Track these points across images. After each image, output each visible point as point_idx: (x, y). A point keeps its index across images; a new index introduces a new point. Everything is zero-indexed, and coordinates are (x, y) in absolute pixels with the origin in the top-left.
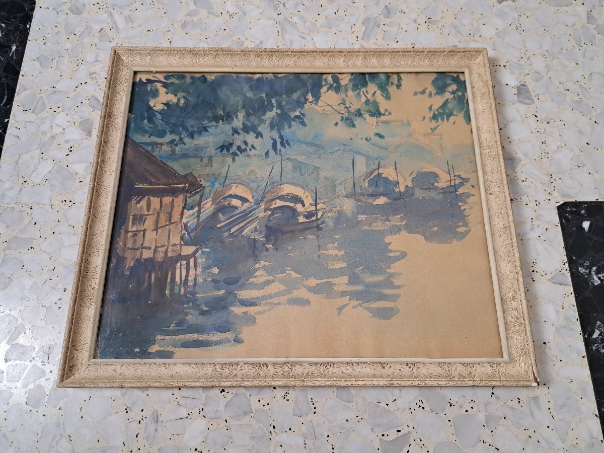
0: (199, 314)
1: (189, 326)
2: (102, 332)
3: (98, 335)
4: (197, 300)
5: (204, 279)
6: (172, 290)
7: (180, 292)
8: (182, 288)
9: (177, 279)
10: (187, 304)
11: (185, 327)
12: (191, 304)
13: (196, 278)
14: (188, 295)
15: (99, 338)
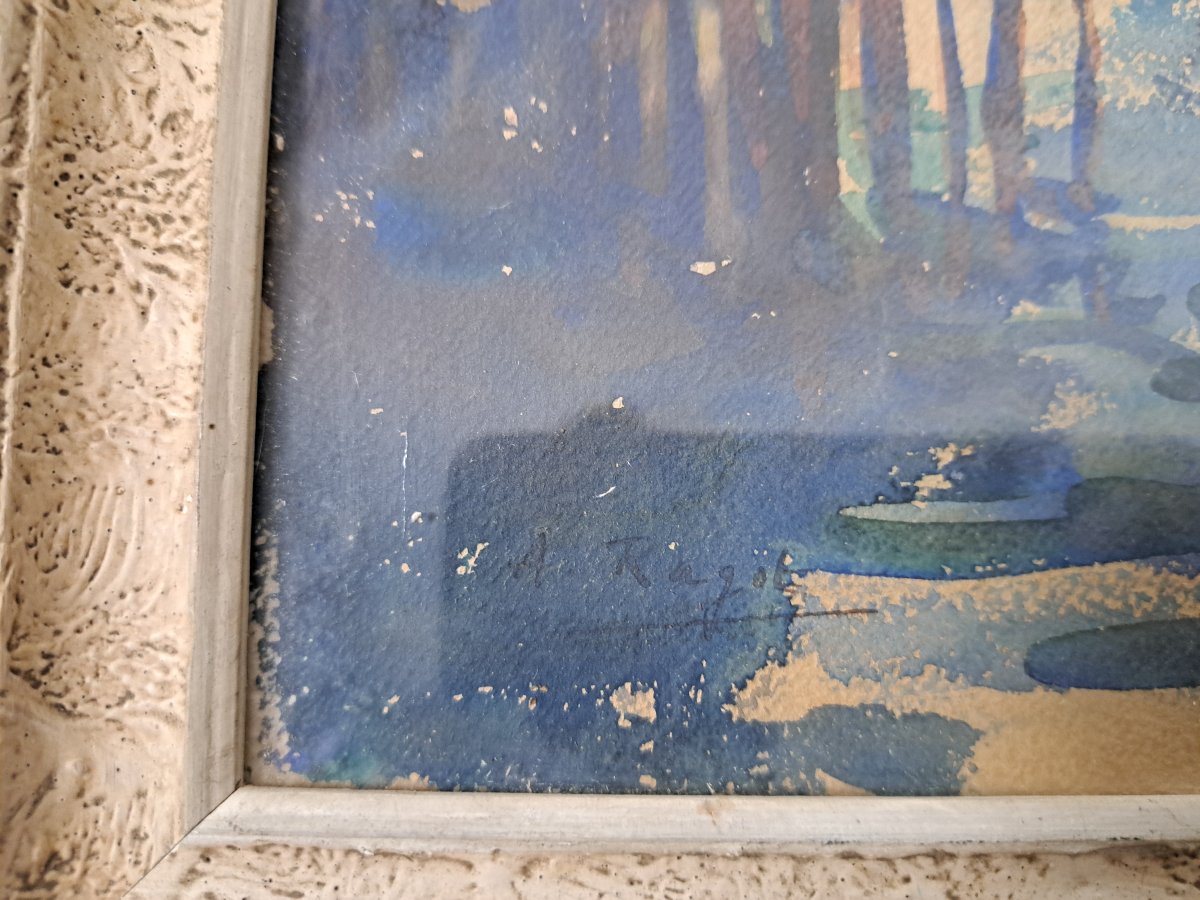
0: (1157, 385)
1: (1082, 494)
2: (290, 534)
3: (255, 557)
4: (1120, 265)
5: (1160, 81)
6: (888, 164)
7: (960, 187)
8: (979, 154)
9: (924, 71)
10: (1041, 296)
11: (1042, 504)
12: (1071, 299)
13: (1084, 66)
14: (1032, 218)
15: (271, 587)
